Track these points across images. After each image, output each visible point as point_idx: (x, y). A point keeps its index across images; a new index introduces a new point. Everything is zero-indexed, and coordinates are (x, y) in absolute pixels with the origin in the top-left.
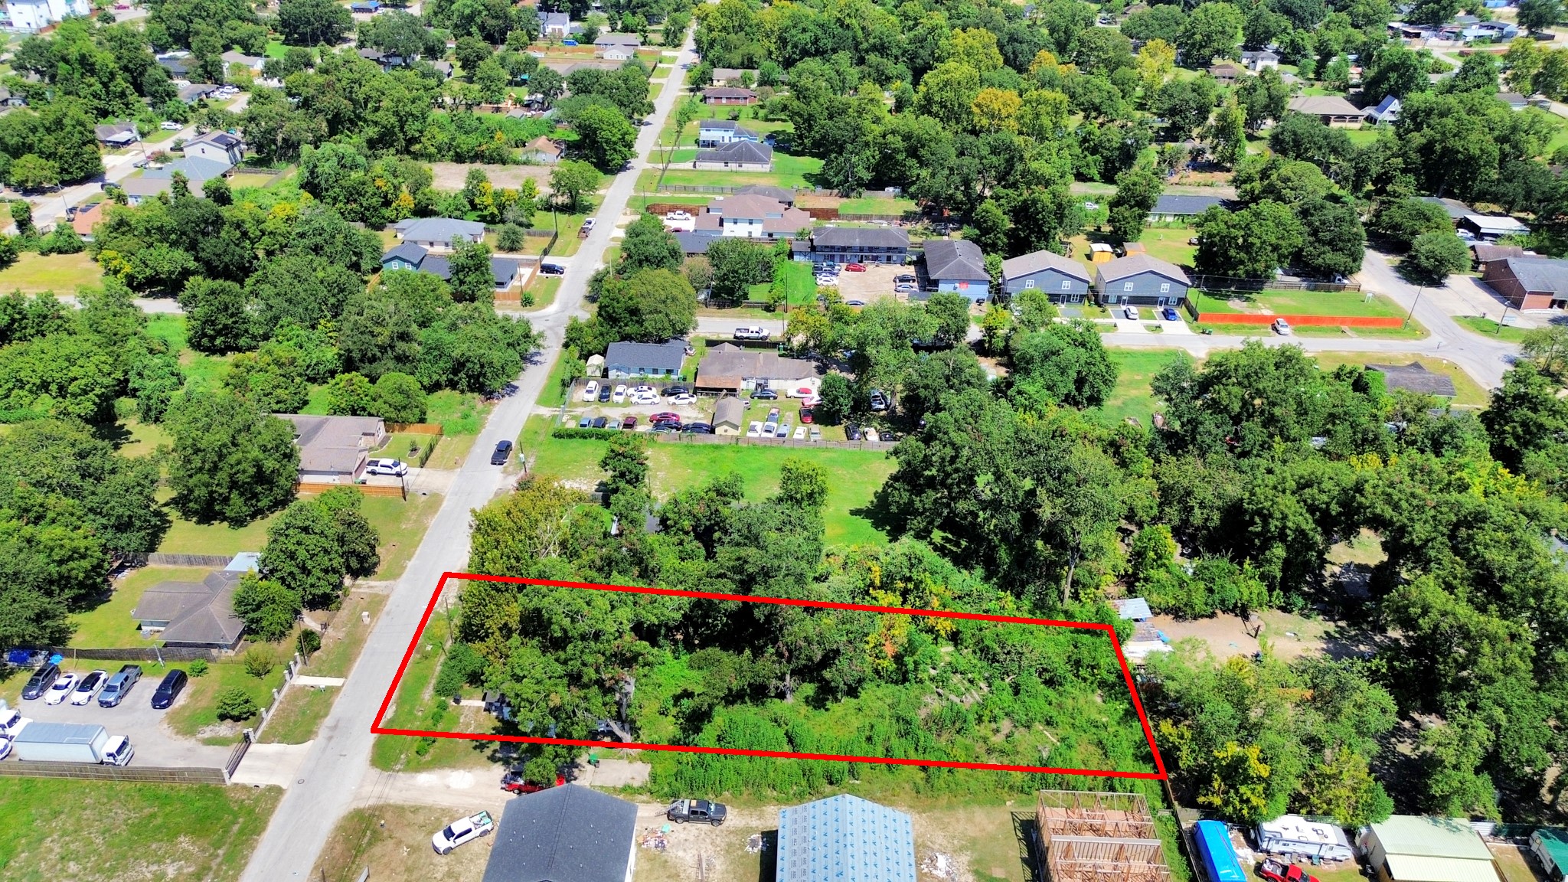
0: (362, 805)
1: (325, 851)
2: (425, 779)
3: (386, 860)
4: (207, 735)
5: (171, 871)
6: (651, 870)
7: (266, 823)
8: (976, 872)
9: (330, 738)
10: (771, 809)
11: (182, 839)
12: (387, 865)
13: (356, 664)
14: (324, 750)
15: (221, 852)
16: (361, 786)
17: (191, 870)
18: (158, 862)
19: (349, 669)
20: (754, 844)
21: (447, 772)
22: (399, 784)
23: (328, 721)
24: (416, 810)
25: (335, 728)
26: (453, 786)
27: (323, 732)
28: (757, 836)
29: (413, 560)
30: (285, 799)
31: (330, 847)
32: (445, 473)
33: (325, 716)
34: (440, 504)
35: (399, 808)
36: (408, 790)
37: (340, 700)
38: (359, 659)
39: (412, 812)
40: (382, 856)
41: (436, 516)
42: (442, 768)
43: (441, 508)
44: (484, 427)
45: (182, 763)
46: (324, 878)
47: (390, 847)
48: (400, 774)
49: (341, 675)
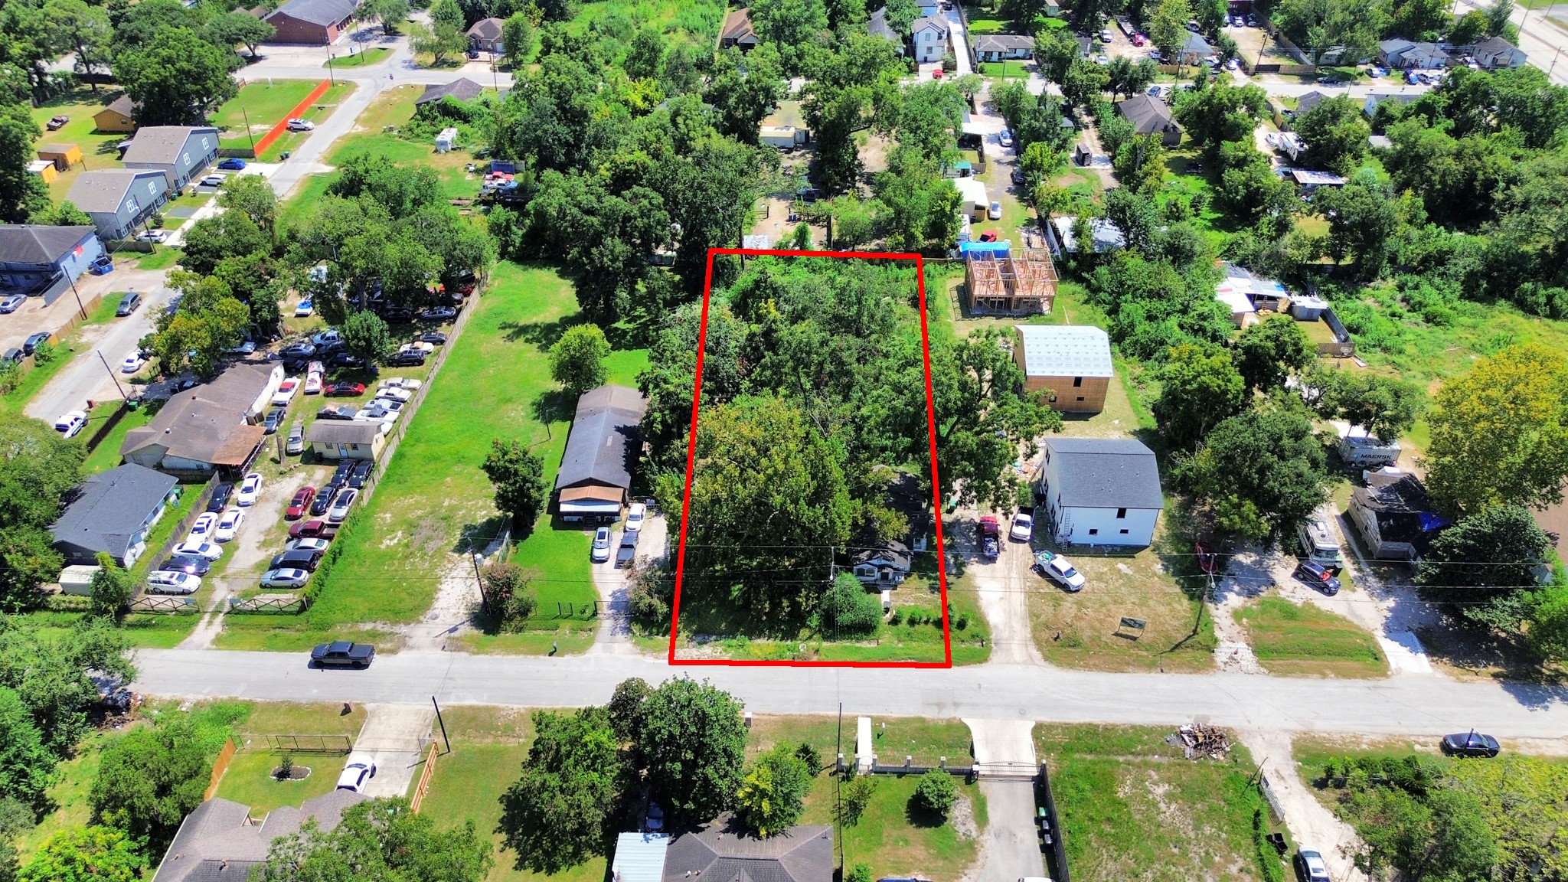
0: (1037, 655)
1: (1102, 670)
3: (1097, 624)
4: (972, 826)
5: (1160, 790)
7: (1081, 725)
9: (956, 705)
11: (1121, 795)
12: (1101, 622)
14: (974, 705)
16: (1016, 663)
17: (1153, 774)
18: (1155, 805)
21: (983, 603)
22: (1006, 634)
23: (930, 714)
24: (1033, 615)
25: (940, 705)
27: (948, 714)
30: (1046, 718)
31: (1096, 668)
32: (375, 721)
33: (922, 720)
34: (471, 708)
35: (1034, 629)
36: (1011, 627)
37: (895, 713)
38: (822, 713)
39: (1038, 617)
40: (1093, 628)
41: (502, 705)
42: (979, 608)
43: (481, 704)
44: (231, 700)
45: (1020, 835)
46: (1128, 664)
47: (1083, 624)
48: (993, 637)
49: (853, 725)
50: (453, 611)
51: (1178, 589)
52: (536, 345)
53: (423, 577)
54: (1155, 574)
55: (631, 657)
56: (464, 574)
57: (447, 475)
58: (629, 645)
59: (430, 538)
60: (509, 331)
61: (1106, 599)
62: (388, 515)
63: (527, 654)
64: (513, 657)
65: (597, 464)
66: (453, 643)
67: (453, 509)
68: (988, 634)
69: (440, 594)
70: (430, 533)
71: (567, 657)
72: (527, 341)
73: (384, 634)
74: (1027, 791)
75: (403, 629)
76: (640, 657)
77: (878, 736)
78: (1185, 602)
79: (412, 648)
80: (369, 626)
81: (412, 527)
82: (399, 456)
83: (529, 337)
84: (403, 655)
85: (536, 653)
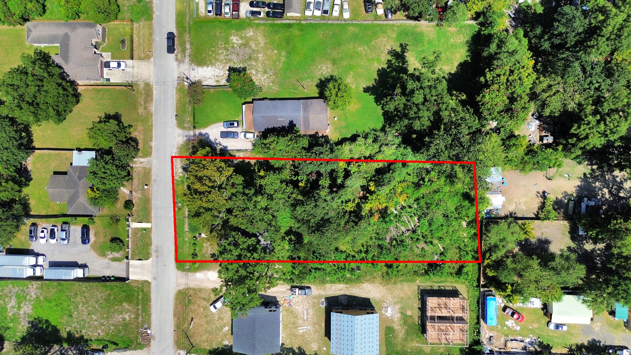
0: (182, 288)
1: (175, 309)
2: (199, 275)
4: (111, 256)
5: (127, 317)
6: (288, 315)
7: (150, 297)
8: (401, 313)
9: (157, 257)
10: (328, 286)
11: (124, 304)
12: (197, 314)
13: (153, 215)
14: (157, 263)
15: (140, 307)
16: (177, 280)
17: (133, 316)
18: (121, 314)
19: (151, 218)
20: (322, 303)
21: (206, 272)
22: (190, 278)
23: (153, 247)
24: (200, 290)
25: (157, 251)
26: (211, 279)
27: (154, 254)
28: (323, 300)
29: (153, 140)
30: (152, 286)
31: (176, 307)
32: (146, 63)
33: (151, 244)
34: (152, 93)
35: (194, 289)
36: (194, 281)
37: (153, 236)
38: (153, 211)
39: (199, 291)
40: (195, 310)
41: (153, 104)
42: (204, 270)
43: (154, 97)
44: (153, 12)
45: (108, 270)
46: (178, 319)
47: (196, 307)
48: (189, 273)
49: (148, 221)
50: (197, 75)
51: (215, 347)
52: (385, 66)
53: (216, 59)
54: (223, 340)
55: (176, 144)
56: (216, 75)
57: (278, 50)
58: (181, 142)
59: (238, 54)
60: (399, 50)
61: (209, 319)
62: (251, 34)
63: (177, 107)
64: (175, 102)
65: (262, 116)
66: (181, 79)
67: (256, 60)
68: (191, 272)
69: (205, 68)
70: (241, 54)
71: (175, 122)
72: (388, 61)
73: (185, 53)
74: (123, 275)
75: (187, 60)
76: (176, 147)
77: (145, 229)
78: (208, 348)
79: (178, 65)
80: (188, 46)
81: (245, 45)
82: (289, 26)
83: (394, 61)
84: (175, 63)
85: (177, 110)
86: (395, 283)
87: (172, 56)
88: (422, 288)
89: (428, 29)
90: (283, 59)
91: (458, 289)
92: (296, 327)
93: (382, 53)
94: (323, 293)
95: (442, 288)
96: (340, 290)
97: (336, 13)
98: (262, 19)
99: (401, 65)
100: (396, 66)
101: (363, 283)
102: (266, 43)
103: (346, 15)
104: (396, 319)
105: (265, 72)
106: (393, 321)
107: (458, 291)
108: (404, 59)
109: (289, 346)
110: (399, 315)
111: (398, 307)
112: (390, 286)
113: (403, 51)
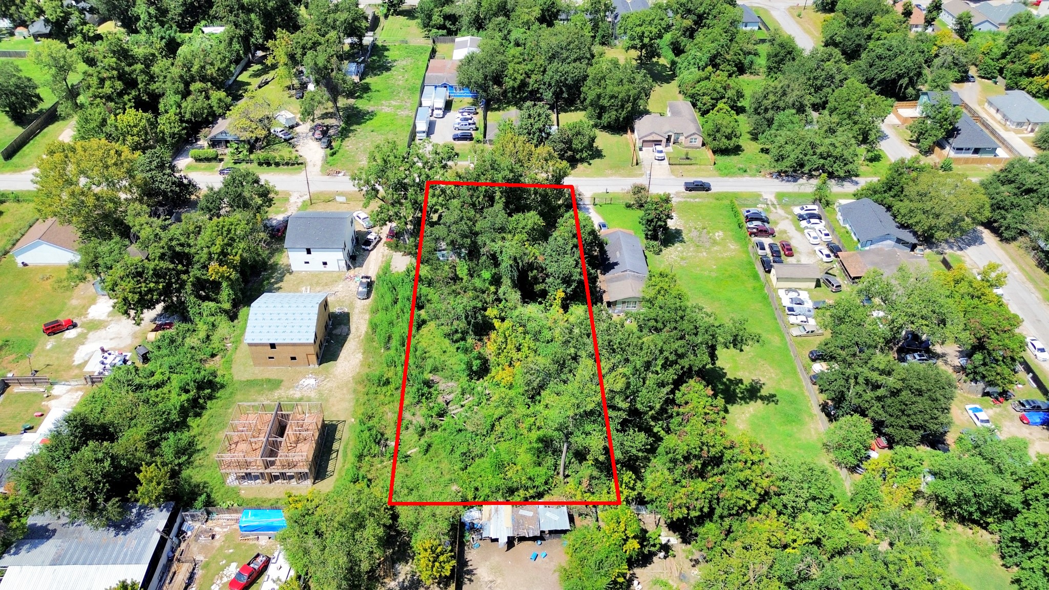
8: (301, 399)
10: (368, 316)
20: (341, 309)
28: (346, 310)
57: (717, 269)
62: (732, 247)
72: (741, 381)
83: (743, 387)
85: (613, 193)
86: (355, 391)
87: (683, 189)
88: (340, 427)
89: (813, 432)
90: (707, 273)
91: (325, 481)
92: (311, 285)
93: (750, 372)
94: (356, 311)
95: (334, 455)
96: (357, 329)
97: (792, 319)
98: (757, 253)
99: (740, 395)
100: (734, 390)
101: (363, 354)
102: (723, 258)
103: (795, 332)
104: (292, 392)
105: (682, 259)
106: (289, 388)
107: (323, 479)
108: (751, 399)
109: (285, 278)
110: (298, 395)
111: (313, 395)
112: (352, 385)
113: (762, 398)
